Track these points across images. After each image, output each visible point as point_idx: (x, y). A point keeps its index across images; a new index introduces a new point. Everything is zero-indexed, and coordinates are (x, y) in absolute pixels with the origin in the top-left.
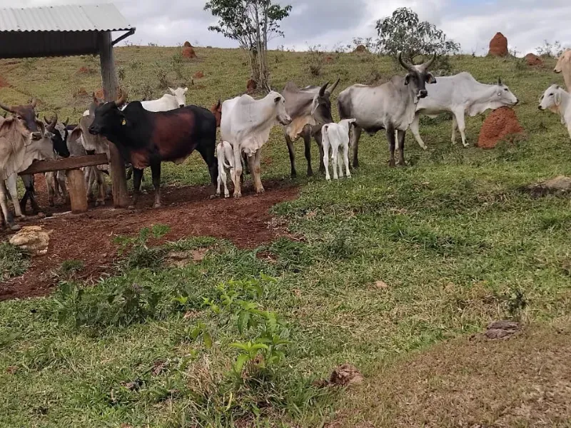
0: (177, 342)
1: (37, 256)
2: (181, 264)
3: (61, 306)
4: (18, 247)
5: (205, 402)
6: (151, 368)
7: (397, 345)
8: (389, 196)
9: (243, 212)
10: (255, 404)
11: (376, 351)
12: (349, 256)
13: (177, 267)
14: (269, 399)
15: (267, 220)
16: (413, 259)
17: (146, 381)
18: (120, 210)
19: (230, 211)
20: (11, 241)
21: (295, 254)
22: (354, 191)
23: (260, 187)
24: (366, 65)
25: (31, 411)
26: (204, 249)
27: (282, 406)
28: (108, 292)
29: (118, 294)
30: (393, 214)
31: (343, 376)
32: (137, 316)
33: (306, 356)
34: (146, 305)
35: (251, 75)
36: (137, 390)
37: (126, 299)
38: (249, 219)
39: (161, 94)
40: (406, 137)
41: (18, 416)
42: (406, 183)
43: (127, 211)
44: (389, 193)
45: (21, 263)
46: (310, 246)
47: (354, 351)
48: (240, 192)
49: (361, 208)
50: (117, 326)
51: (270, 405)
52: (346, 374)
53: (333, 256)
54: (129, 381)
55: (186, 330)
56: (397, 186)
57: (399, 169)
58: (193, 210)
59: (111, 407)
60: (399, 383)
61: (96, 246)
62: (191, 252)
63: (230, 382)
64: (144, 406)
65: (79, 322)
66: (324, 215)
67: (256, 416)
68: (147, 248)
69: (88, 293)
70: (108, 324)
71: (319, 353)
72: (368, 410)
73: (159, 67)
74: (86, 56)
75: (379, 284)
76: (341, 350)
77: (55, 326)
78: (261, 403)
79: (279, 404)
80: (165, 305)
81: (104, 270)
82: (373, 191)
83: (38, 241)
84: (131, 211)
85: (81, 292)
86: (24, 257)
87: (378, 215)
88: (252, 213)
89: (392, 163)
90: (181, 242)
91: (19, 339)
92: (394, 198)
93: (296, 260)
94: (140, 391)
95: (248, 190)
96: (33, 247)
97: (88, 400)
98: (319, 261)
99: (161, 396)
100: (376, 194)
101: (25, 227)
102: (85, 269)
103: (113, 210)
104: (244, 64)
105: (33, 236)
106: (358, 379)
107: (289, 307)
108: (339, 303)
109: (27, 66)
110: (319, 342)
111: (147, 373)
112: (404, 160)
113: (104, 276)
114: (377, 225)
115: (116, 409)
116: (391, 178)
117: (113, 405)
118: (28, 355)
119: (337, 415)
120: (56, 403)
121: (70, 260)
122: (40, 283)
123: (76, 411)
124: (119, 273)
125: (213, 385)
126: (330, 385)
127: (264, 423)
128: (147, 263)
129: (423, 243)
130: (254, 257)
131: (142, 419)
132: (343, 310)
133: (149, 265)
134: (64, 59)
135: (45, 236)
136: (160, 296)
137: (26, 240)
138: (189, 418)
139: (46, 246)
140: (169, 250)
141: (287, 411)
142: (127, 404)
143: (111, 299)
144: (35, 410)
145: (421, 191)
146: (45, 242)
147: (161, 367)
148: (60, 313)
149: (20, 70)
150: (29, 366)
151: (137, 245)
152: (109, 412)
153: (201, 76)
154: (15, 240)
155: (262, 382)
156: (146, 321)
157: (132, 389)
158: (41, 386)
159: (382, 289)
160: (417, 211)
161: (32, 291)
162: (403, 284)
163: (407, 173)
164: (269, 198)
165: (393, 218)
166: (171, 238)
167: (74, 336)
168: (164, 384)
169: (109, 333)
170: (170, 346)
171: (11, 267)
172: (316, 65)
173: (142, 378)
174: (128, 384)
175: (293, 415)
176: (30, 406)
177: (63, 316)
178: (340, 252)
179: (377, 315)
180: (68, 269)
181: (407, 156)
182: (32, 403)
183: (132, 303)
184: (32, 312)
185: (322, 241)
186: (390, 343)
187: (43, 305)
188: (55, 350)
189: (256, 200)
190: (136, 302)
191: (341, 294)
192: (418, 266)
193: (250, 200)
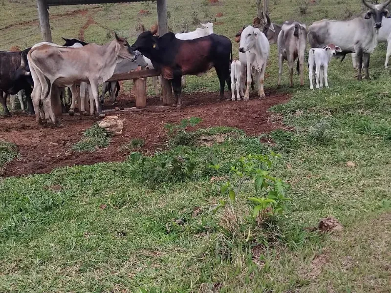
0: (207, 196)
1: (116, 135)
2: (208, 145)
3: (131, 169)
4: (104, 129)
5: (231, 235)
6: (191, 211)
7: (365, 206)
8: (358, 102)
9: (250, 110)
10: (266, 239)
11: (348, 210)
12: (327, 143)
13: (205, 146)
14: (275, 236)
15: (267, 116)
16: (375, 147)
17: (188, 220)
18: (167, 107)
19: (242, 110)
20: (100, 125)
21: (288, 140)
22: (331, 97)
23: (262, 93)
24: (341, 6)
25: (116, 233)
26: (224, 135)
27: (285, 242)
28: (162, 160)
29: (168, 162)
30: (360, 115)
31: (328, 225)
32: (180, 177)
33: (297, 210)
34: (186, 171)
35: (257, 14)
36: (183, 224)
37: (173, 165)
38: (255, 115)
39: (194, 28)
40: (370, 59)
41: (108, 236)
42: (371, 92)
43: (172, 108)
44: (358, 99)
45: (106, 139)
46: (298, 135)
47: (332, 209)
48: (248, 97)
49: (336, 109)
50: (167, 183)
51: (276, 241)
52: (330, 224)
53: (315, 143)
54: (178, 219)
55: (213, 188)
56: (364, 94)
57: (365, 82)
58: (216, 108)
59: (166, 234)
60: (370, 232)
61: (153, 131)
62: (215, 136)
63: (248, 223)
64: (187, 235)
65: (144, 179)
66: (309, 114)
67: (266, 248)
68: (185, 133)
69: (149, 161)
70: (162, 181)
71: (306, 209)
72: (348, 249)
73: (193, 9)
74: (144, 2)
75: (350, 163)
76: (323, 208)
77: (128, 181)
78: (270, 239)
79: (283, 240)
80: (198, 171)
81: (158, 146)
82: (346, 97)
83: (116, 125)
84: (174, 108)
85: (144, 160)
86: (107, 135)
87: (349, 115)
88: (257, 111)
89: (359, 78)
90: (209, 129)
91: (106, 187)
92: (361, 103)
93: (289, 145)
94: (185, 225)
95: (254, 95)
96: (113, 130)
97: (152, 229)
98: (304, 146)
99: (198, 230)
100: (348, 100)
101: (108, 116)
102: (145, 145)
103: (163, 107)
104: (252, 6)
105: (113, 123)
106: (339, 227)
107: (284, 176)
108: (320, 176)
109: (106, 9)
110: (306, 202)
111: (189, 214)
112: (368, 76)
113: (157, 150)
114: (347, 121)
115: (170, 236)
116: (360, 88)
117: (168, 233)
118: (112, 198)
119: (324, 250)
120: (131, 229)
121: (136, 139)
122: (118, 153)
123: (144, 235)
124: (168, 149)
125: (237, 224)
126: (318, 230)
127: (272, 252)
128: (186, 143)
129: (383, 136)
130: (258, 142)
131: (187, 244)
132: (323, 181)
133: (187, 144)
134: (130, 5)
135: (120, 123)
136: (195, 165)
137: (109, 125)
138: (221, 245)
139: (121, 129)
140: (201, 135)
141: (288, 245)
142: (177, 233)
143: (163, 165)
144: (118, 233)
145: (382, 98)
146: (120, 127)
147: (198, 211)
148: (131, 173)
149: (102, 12)
150: (114, 205)
151: (180, 130)
152: (165, 237)
153: (221, 15)
154: (102, 125)
155: (270, 225)
156: (186, 181)
157: (179, 224)
158: (121, 218)
159: (352, 167)
160: (378, 112)
161: (113, 157)
162: (367, 164)
163: (372, 85)
164: (268, 101)
165: (361, 117)
166: (202, 126)
167: (140, 188)
168: (200, 223)
169: (162, 187)
170: (203, 198)
171: (99, 142)
172: (304, 6)
173: (186, 217)
174: (177, 221)
175: (292, 248)
176: (115, 230)
177: (133, 174)
178: (320, 140)
179: (349, 185)
180: (135, 144)
181: (371, 72)
182: (117, 228)
183: (177, 169)
184: (113, 171)
185: (307, 132)
186: (359, 205)
187: (120, 167)
188: (129, 196)
189: (259, 102)
190: (179, 168)
191: (321, 169)
192: (378, 152)
193: (255, 102)
